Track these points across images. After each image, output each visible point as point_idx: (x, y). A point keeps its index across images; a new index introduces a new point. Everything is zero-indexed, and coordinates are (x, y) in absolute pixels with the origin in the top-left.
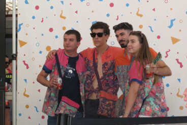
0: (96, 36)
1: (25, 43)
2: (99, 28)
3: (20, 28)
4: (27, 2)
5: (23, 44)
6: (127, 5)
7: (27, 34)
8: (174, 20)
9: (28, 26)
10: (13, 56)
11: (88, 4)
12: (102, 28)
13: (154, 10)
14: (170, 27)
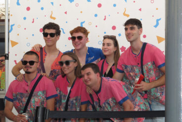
0: (49, 36)
1: (16, 43)
2: (51, 28)
3: (12, 29)
4: (18, 4)
5: (14, 44)
6: (115, 5)
7: (18, 35)
8: (160, 19)
9: (19, 26)
10: (5, 56)
11: (77, 5)
12: (54, 29)
13: (140, 10)
14: (156, 26)
